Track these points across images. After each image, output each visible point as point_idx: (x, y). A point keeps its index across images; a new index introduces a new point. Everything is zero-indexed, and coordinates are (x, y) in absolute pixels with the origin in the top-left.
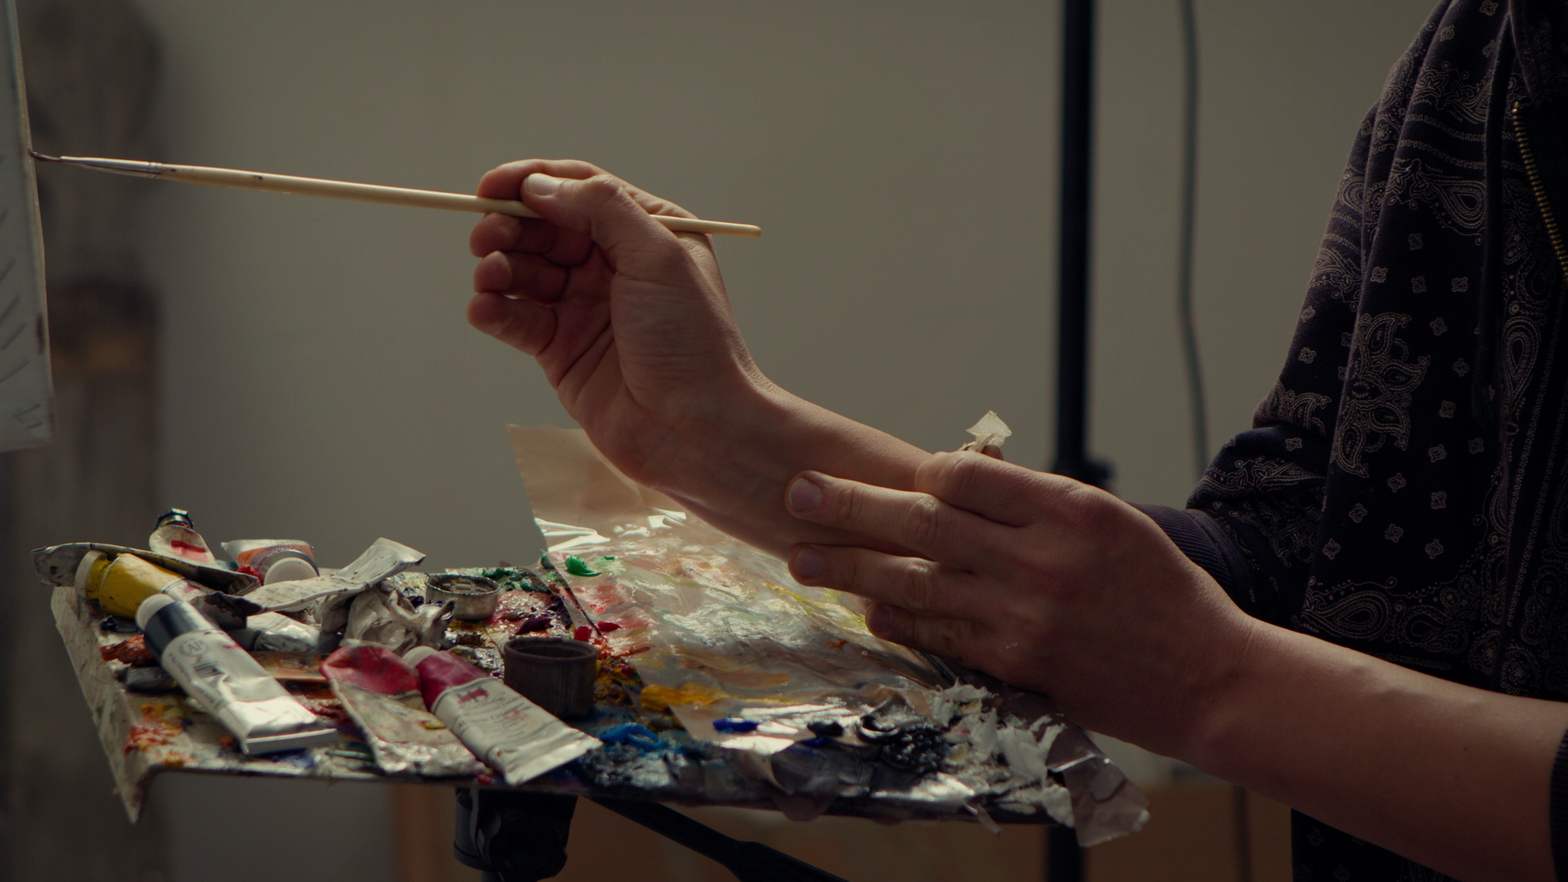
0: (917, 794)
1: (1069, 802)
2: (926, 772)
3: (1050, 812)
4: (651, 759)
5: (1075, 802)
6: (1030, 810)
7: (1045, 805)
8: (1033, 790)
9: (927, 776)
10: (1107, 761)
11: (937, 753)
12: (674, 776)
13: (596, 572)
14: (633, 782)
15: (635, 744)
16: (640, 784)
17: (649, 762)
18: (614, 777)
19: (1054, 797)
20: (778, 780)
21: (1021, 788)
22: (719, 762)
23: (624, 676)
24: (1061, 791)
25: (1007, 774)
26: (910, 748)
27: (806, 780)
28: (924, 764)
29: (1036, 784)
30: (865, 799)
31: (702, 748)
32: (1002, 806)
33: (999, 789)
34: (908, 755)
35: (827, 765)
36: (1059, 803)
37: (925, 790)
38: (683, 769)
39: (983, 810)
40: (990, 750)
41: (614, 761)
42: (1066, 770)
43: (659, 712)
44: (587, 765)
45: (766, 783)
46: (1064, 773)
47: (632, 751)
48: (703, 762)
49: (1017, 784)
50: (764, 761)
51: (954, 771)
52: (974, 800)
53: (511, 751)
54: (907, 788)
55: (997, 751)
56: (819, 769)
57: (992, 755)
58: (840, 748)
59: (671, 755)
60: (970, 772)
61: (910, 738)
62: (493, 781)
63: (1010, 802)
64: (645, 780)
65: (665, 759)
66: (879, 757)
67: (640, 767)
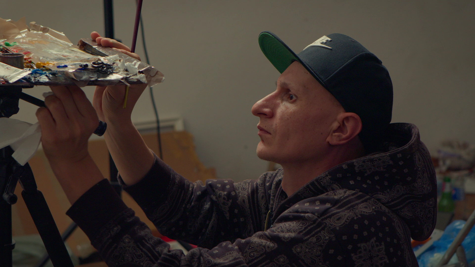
0: (108, 78)
1: (145, 77)
2: (110, 73)
3: (141, 80)
4: (43, 76)
5: (146, 77)
6: (136, 81)
7: (139, 79)
8: (136, 76)
9: (110, 74)
10: (153, 67)
11: (112, 69)
12: (49, 79)
13: (13, 45)
14: (40, 81)
15: (38, 73)
16: (42, 81)
17: (43, 77)
18: (35, 80)
19: (142, 76)
20: (75, 77)
21: (133, 76)
22: (60, 75)
23: (29, 63)
24: (142, 75)
25: (129, 73)
26: (105, 69)
27: (82, 77)
28: (109, 72)
29: (136, 75)
30: (96, 80)
31: (55, 72)
32: (129, 80)
33: (128, 76)
34: (105, 70)
35: (86, 74)
36: (143, 78)
37: (110, 77)
38: (51, 77)
39: (125, 81)
40: (124, 68)
41: (34, 77)
42: (144, 70)
43: (42, 67)
44: (28, 78)
45: (73, 79)
46: (143, 71)
47: (38, 75)
48: (56, 75)
49: (132, 75)
50: (71, 73)
51: (117, 73)
52: (122, 79)
53: (9, 76)
54: (106, 77)
55: (126, 68)
56: (84, 75)
57: (125, 69)
58: (88, 70)
59: (48, 75)
60: (120, 73)
61: (105, 66)
62: (6, 83)
63: (131, 79)
64: (42, 80)
65: (47, 76)
66: (98, 71)
67: (41, 78)
